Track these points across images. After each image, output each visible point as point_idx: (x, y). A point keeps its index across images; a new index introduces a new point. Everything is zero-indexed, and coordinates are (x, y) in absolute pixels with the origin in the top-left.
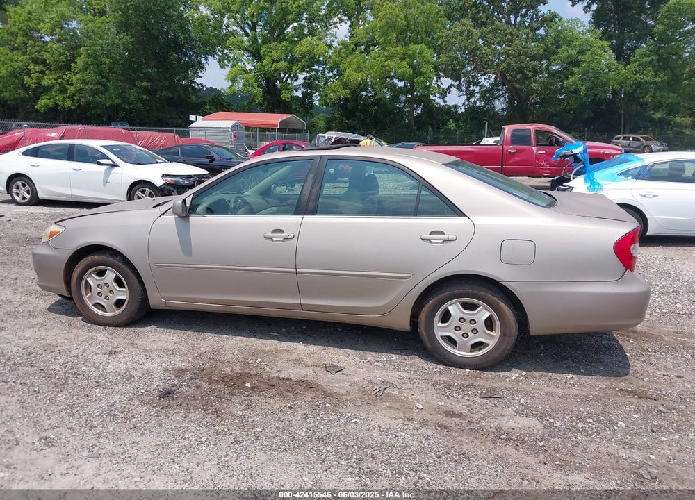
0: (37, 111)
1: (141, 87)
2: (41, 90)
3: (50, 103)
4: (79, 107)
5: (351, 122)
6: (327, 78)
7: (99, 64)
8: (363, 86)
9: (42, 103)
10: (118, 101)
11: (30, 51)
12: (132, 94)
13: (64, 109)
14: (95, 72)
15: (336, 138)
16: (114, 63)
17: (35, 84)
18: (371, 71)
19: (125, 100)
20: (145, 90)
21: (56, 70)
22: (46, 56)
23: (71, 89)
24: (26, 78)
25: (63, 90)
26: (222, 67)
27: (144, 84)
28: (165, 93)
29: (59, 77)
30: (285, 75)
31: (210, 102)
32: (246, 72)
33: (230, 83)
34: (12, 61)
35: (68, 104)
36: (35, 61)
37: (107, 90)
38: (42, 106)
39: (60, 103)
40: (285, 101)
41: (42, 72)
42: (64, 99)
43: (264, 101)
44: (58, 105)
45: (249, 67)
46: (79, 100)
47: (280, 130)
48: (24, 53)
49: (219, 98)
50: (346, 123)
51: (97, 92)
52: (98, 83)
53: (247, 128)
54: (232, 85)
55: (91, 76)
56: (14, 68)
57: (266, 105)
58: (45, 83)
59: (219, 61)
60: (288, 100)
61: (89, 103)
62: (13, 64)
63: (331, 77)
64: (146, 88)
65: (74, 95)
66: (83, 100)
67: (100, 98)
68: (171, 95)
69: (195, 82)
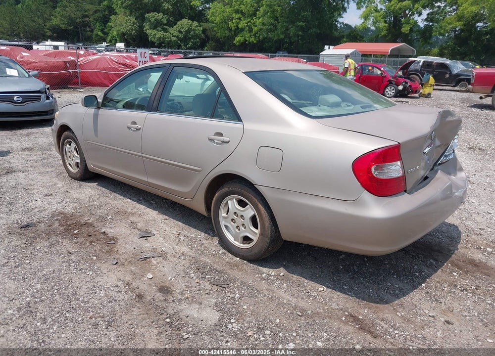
0: (234, 45)
1: (298, 26)
2: (238, 31)
3: (242, 39)
4: (258, 42)
5: (461, 50)
6: (445, 13)
7: (274, 11)
8: (478, 17)
9: (238, 39)
10: (282, 36)
11: (234, 5)
12: (292, 31)
13: (250, 43)
14: (271, 17)
15: (424, 61)
16: (283, 9)
17: (235, 27)
18: (487, 3)
19: (287, 35)
20: (302, 28)
21: (248, 17)
22: (243, 7)
23: (255, 29)
24: (230, 23)
25: (250, 30)
26: (359, 8)
27: (301, 24)
28: (314, 30)
29: (249, 22)
30: (409, 12)
31: (347, 36)
32: (376, 11)
33: (363, 20)
34: (224, 12)
35: (252, 39)
36: (237, 12)
37: (276, 29)
38: (237, 42)
39: (247, 39)
40: (404, 33)
41: (240, 19)
42: (250, 36)
43: (388, 34)
44: (246, 41)
45: (380, 7)
46: (259, 37)
47: (389, 56)
48: (231, 7)
49: (355, 33)
50: (458, 50)
51: (270, 30)
52: (272, 24)
53: (363, 55)
54: (364, 22)
55: (267, 20)
56: (224, 17)
57: (390, 37)
58: (240, 26)
59: (357, 4)
60: (407, 32)
61: (264, 38)
62: (224, 14)
63: (449, 12)
64: (302, 27)
65: (257, 33)
66: (261, 36)
67: (271, 35)
68: (319, 32)
69: (337, 21)
